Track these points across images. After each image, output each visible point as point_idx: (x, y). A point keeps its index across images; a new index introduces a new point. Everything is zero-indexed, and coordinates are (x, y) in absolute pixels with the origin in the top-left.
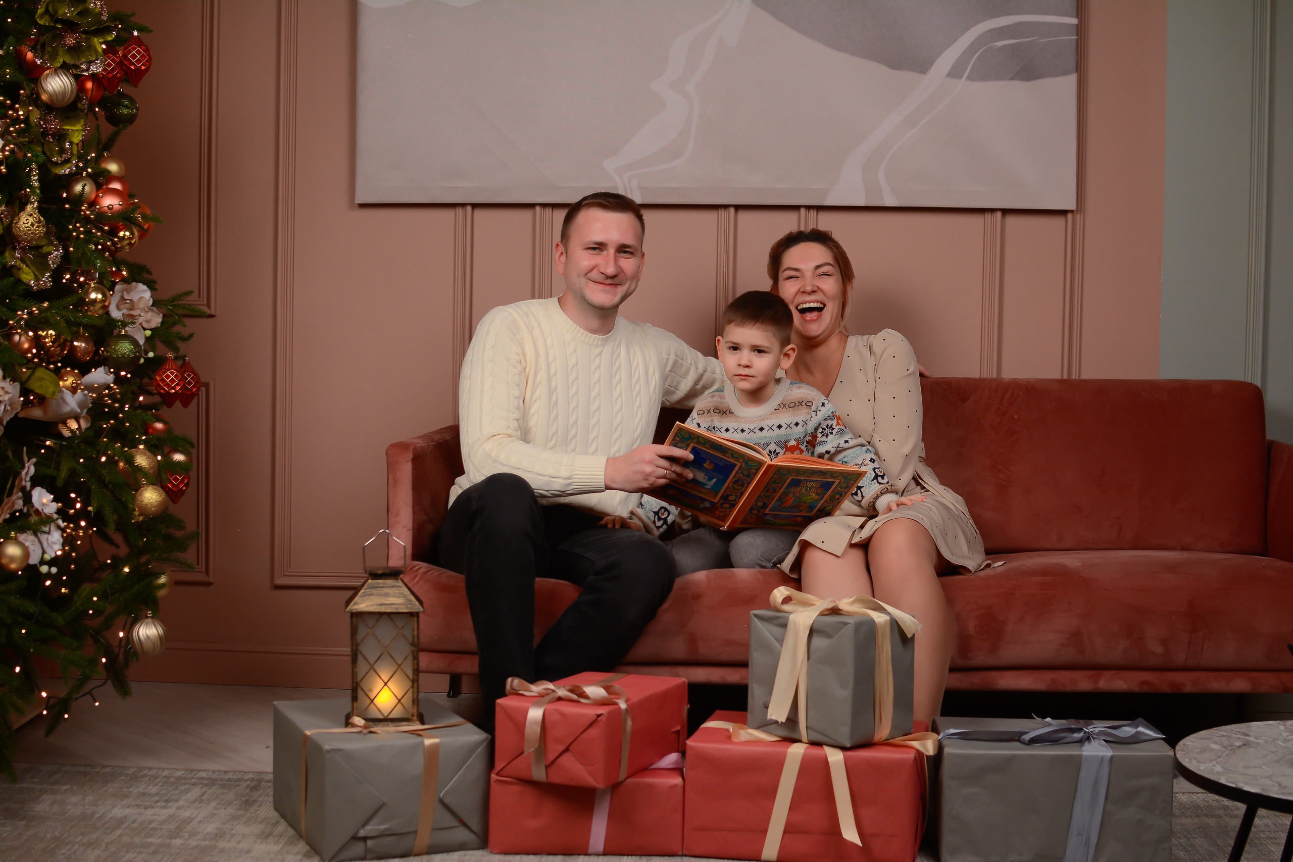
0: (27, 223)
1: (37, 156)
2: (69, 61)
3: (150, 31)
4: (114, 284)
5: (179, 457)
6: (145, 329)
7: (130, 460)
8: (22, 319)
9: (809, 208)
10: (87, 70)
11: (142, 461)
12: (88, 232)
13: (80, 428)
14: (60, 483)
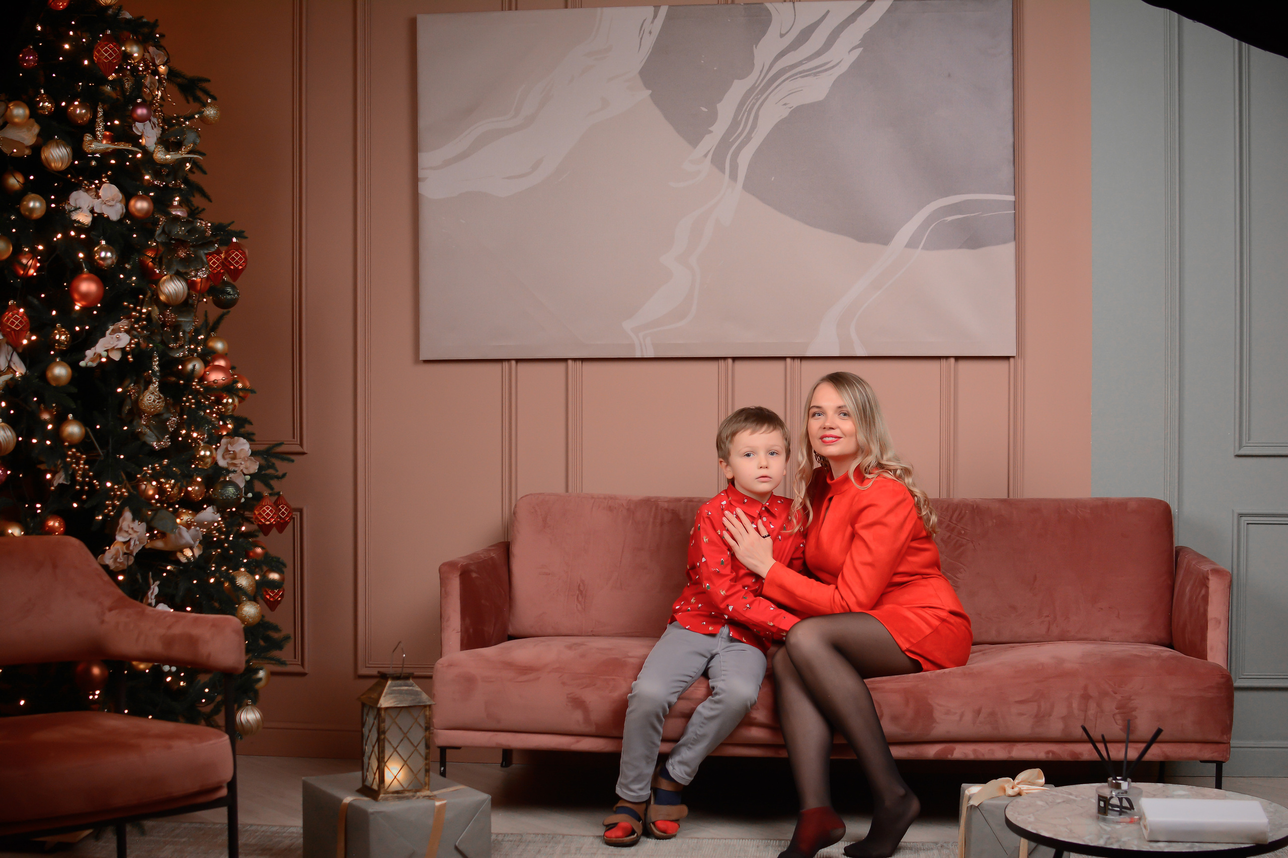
0: (150, 400)
1: (157, 347)
2: (182, 270)
3: (246, 238)
4: (221, 437)
5: (274, 576)
6: (245, 475)
7: (232, 581)
8: (147, 473)
9: (793, 358)
10: (196, 276)
11: (243, 581)
12: (198, 403)
13: (193, 556)
14: (178, 600)
